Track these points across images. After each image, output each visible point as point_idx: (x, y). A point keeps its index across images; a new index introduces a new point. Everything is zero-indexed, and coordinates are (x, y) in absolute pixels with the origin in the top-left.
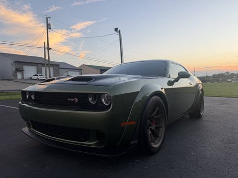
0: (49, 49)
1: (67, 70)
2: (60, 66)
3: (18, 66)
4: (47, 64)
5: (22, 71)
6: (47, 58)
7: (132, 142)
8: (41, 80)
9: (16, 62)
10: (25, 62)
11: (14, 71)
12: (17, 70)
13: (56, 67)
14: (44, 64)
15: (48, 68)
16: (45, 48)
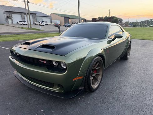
0: (28, 2)
1: (42, 17)
2: (37, 15)
3: (8, 15)
4: (28, 13)
5: (11, 18)
6: (27, 9)
7: (80, 88)
8: (25, 25)
9: (6, 11)
10: (13, 12)
11: (6, 18)
12: (8, 17)
13: (34, 15)
14: (26, 13)
15: (28, 16)
16: (25, 2)
